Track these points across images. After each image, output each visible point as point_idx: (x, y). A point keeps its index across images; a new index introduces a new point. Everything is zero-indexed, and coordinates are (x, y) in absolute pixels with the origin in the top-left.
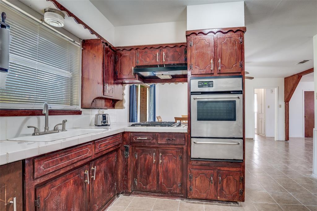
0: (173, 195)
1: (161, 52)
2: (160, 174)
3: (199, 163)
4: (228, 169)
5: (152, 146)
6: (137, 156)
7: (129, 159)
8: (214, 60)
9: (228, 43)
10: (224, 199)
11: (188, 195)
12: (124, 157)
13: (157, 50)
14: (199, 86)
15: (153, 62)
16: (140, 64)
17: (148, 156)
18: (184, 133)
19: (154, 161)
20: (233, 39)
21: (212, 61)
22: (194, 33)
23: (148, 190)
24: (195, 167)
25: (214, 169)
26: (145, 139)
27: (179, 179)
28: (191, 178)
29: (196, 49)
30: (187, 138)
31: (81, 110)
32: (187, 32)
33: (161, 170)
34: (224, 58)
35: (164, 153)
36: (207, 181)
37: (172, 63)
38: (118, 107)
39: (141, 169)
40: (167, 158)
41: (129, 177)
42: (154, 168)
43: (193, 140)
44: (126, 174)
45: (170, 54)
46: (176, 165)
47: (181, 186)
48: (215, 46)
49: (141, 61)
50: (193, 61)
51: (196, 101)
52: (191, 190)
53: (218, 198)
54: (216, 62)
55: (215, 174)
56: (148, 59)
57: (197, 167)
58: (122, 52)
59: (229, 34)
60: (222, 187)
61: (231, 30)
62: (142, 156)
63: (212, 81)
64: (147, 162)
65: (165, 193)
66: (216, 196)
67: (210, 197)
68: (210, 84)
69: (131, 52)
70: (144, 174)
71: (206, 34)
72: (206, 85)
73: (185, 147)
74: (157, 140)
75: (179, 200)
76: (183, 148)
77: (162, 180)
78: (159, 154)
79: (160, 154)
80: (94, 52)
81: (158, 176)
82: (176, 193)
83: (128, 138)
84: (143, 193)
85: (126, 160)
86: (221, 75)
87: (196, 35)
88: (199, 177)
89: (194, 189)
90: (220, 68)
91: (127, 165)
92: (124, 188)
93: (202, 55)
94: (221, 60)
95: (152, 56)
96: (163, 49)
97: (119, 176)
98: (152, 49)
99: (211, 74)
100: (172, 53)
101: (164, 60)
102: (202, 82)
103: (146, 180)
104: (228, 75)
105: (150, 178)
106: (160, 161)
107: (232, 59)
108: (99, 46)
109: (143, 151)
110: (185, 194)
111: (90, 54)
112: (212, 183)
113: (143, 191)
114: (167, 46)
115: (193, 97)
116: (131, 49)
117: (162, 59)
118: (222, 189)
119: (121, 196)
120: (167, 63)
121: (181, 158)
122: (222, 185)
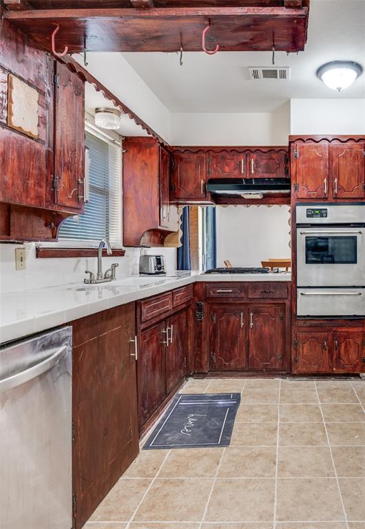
0: (270, 372)
1: (248, 159)
2: (251, 343)
3: (308, 323)
4: (347, 330)
5: (239, 302)
6: (214, 319)
7: (203, 323)
8: (328, 180)
9: (348, 156)
10: (342, 371)
11: (293, 369)
12: (195, 320)
13: (242, 154)
14: (308, 216)
15: (235, 175)
16: (213, 175)
17: (232, 318)
18: (286, 282)
19: (242, 324)
20: (354, 152)
21: (325, 181)
22: (301, 139)
23: (232, 368)
24: (301, 329)
25: (328, 331)
26: (228, 292)
27: (279, 349)
28: (296, 344)
29: (304, 163)
30: (292, 288)
31: (124, 249)
32: (290, 137)
33: (252, 337)
34: (342, 177)
35: (257, 312)
36: (318, 348)
37: (266, 176)
38: (169, 244)
39: (221, 338)
40: (261, 320)
41: (203, 350)
42: (241, 334)
43: (299, 291)
44: (199, 345)
45: (263, 163)
46: (275, 328)
47: (282, 358)
48: (331, 159)
49: (215, 170)
50: (299, 179)
51: (304, 236)
52: (296, 361)
53: (334, 369)
54: (331, 182)
55: (330, 338)
56: (227, 169)
57: (305, 329)
58: (183, 156)
59: (349, 143)
60: (339, 354)
61: (351, 139)
62: (223, 318)
63: (326, 209)
64: (231, 326)
65: (258, 371)
66: (331, 368)
67: (323, 370)
68: (323, 214)
69: (199, 155)
70: (226, 344)
71: (318, 142)
72: (317, 214)
73: (287, 302)
74: (247, 293)
75: (279, 380)
76: (285, 304)
77: (253, 351)
78: (249, 314)
79: (251, 314)
80: (144, 158)
81: (248, 346)
82: (275, 370)
83: (201, 291)
84: (224, 373)
85: (198, 324)
86: (337, 201)
87: (304, 141)
88: (308, 342)
89: (301, 360)
90: (336, 190)
91: (200, 333)
92: (195, 368)
93: (313, 172)
94: (339, 179)
95: (233, 164)
96: (252, 154)
97: (190, 347)
98: (234, 152)
99: (324, 200)
100: (265, 161)
101: (253, 172)
102: (312, 209)
103: (230, 353)
104: (347, 201)
105: (236, 350)
106: (252, 324)
107: (353, 178)
108: (152, 149)
109: (225, 311)
110: (288, 369)
111: (137, 160)
112: (325, 350)
113: (225, 371)
114: (258, 150)
115: (299, 230)
116: (199, 150)
117: (250, 170)
118: (339, 357)
119: (191, 380)
120: (258, 177)
121: (282, 318)
122: (339, 351)
